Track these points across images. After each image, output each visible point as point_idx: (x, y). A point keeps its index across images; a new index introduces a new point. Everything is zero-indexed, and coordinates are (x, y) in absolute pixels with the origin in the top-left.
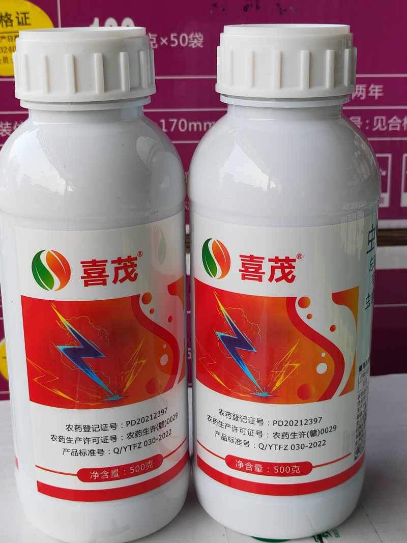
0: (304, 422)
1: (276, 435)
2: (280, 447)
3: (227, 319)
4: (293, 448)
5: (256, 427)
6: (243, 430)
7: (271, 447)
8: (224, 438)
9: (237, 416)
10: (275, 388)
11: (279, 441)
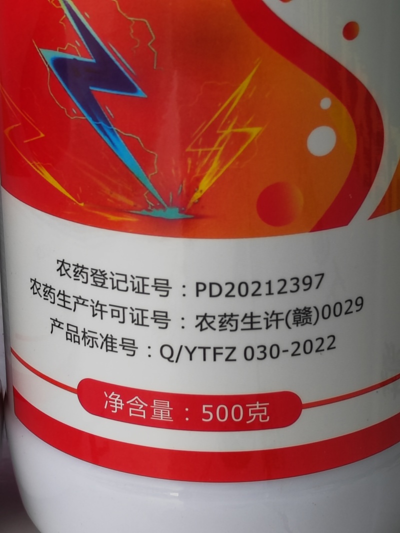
0: (276, 287)
1: (204, 322)
2: (215, 354)
3: (66, 12)
4: (249, 355)
5: (152, 302)
6: (118, 312)
7: (191, 354)
8: (73, 335)
9: (103, 274)
10: (197, 196)
11: (212, 338)
